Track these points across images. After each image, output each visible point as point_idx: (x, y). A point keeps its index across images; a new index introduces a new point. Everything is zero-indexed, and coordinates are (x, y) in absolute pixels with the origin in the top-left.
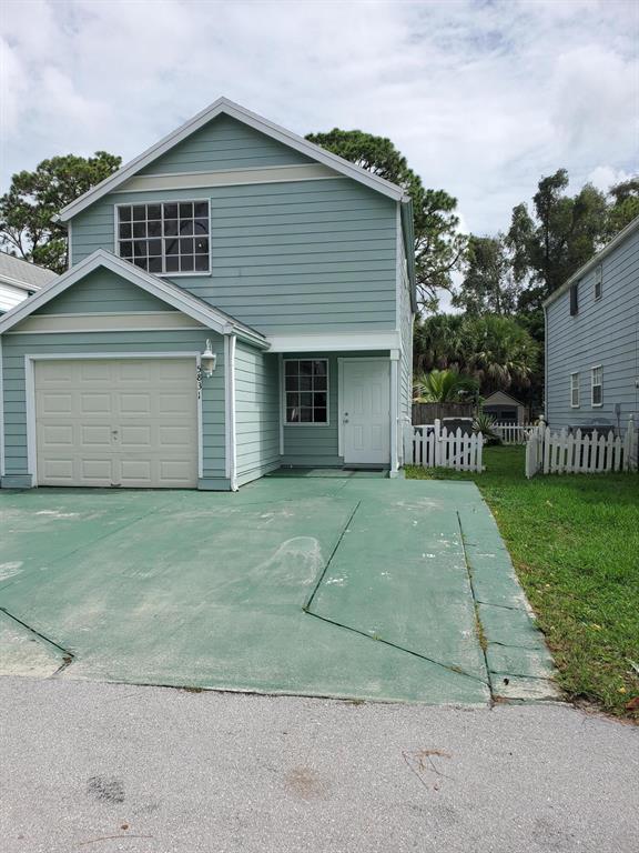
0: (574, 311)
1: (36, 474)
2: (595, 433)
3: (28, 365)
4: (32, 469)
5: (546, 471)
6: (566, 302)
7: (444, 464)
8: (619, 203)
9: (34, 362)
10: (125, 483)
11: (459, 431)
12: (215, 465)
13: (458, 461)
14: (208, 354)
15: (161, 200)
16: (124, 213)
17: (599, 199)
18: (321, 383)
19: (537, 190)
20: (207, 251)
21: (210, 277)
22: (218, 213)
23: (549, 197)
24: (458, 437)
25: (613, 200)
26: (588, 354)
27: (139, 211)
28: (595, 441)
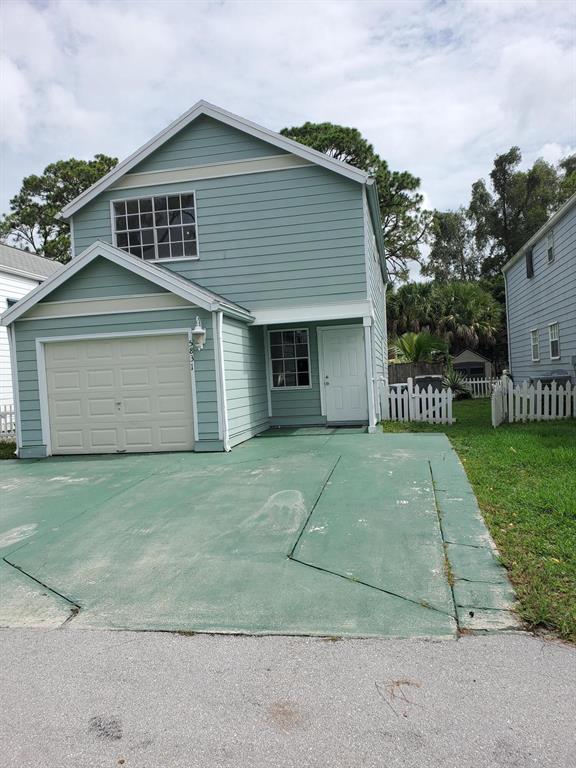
0: (530, 274)
1: (50, 443)
2: (554, 384)
3: (38, 347)
4: (46, 440)
5: (511, 420)
6: (523, 266)
7: (418, 418)
8: (568, 174)
9: (44, 344)
10: (129, 448)
11: (430, 387)
12: (208, 428)
13: (431, 415)
14: (198, 329)
15: (151, 195)
16: (119, 207)
17: (549, 172)
18: (303, 350)
19: (493, 167)
20: (195, 237)
21: (198, 260)
22: (203, 203)
23: (505, 172)
24: (430, 393)
25: (563, 172)
26: (545, 312)
27: (132, 205)
28: (554, 391)
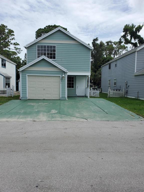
0: (110, 68)
2: (118, 90)
3: (27, 76)
4: (27, 96)
5: (110, 97)
6: (108, 66)
7: (93, 96)
8: (107, 45)
10: (46, 98)
11: (95, 90)
12: (64, 95)
13: (95, 95)
14: (63, 76)
15: (46, 45)
16: (38, 47)
17: (104, 44)
18: (73, 81)
20: (55, 55)
21: (56, 60)
22: (58, 48)
23: (95, 43)
24: (95, 91)
25: (106, 44)
26: (113, 76)
28: (118, 92)
